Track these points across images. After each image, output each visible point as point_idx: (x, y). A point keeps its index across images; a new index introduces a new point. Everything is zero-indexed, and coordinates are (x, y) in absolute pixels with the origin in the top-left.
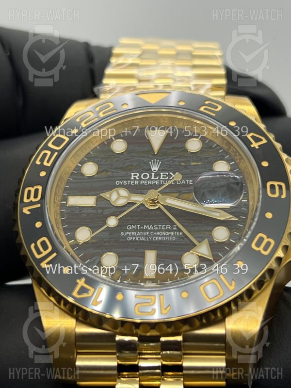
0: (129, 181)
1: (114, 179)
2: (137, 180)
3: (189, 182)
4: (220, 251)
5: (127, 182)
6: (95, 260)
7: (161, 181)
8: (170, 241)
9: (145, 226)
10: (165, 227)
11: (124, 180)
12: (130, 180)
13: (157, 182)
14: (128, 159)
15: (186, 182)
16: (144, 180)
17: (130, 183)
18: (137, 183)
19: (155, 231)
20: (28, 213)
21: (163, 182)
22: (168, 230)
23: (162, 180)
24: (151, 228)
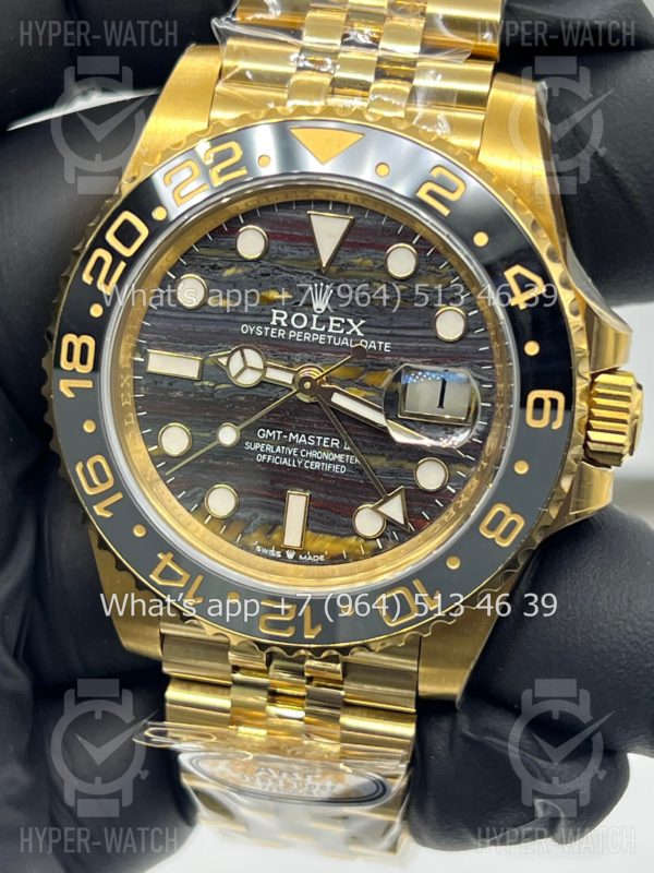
0: (267, 329)
1: (237, 318)
2: (283, 328)
3: (383, 346)
4: (425, 509)
5: (263, 330)
6: (196, 493)
7: (330, 337)
8: (335, 474)
9: (291, 434)
10: (329, 443)
11: (256, 324)
12: (268, 324)
13: (321, 338)
14: (268, 275)
15: (377, 345)
16: (297, 330)
17: (269, 331)
18: (281, 333)
19: (309, 448)
20: (70, 395)
21: (332, 340)
22: (334, 450)
23: (330, 334)
24: (302, 440)
